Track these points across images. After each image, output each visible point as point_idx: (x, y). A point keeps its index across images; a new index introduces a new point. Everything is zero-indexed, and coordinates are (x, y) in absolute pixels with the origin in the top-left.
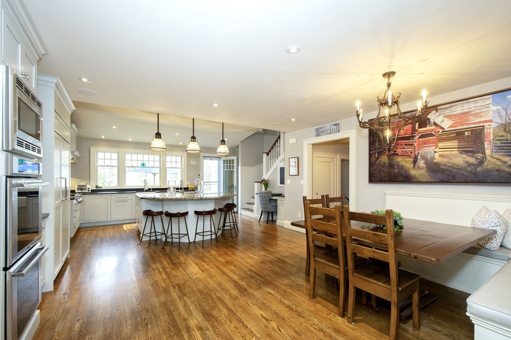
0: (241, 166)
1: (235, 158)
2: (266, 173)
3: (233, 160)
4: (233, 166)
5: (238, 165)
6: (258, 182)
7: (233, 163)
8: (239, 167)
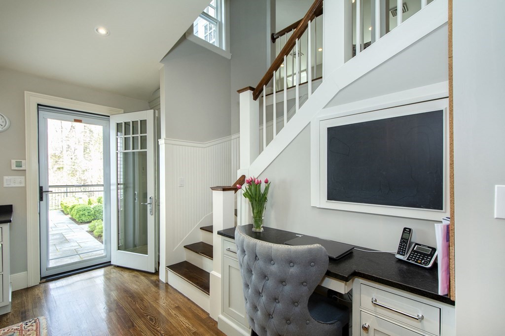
0: (168, 136)
1: (148, 115)
2: (253, 158)
3: (144, 123)
4: (144, 140)
5: (158, 135)
6: (225, 189)
7: (144, 129)
8: (162, 142)
